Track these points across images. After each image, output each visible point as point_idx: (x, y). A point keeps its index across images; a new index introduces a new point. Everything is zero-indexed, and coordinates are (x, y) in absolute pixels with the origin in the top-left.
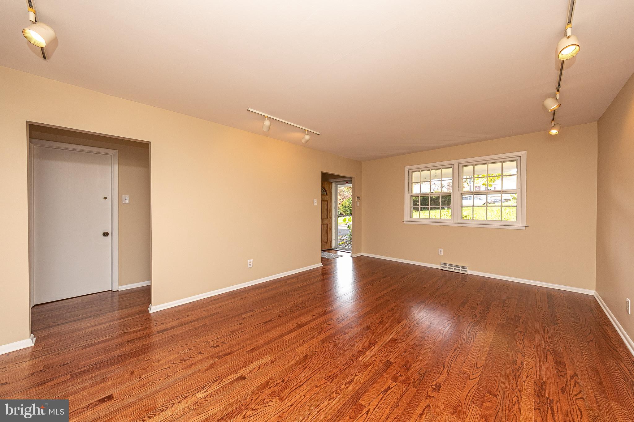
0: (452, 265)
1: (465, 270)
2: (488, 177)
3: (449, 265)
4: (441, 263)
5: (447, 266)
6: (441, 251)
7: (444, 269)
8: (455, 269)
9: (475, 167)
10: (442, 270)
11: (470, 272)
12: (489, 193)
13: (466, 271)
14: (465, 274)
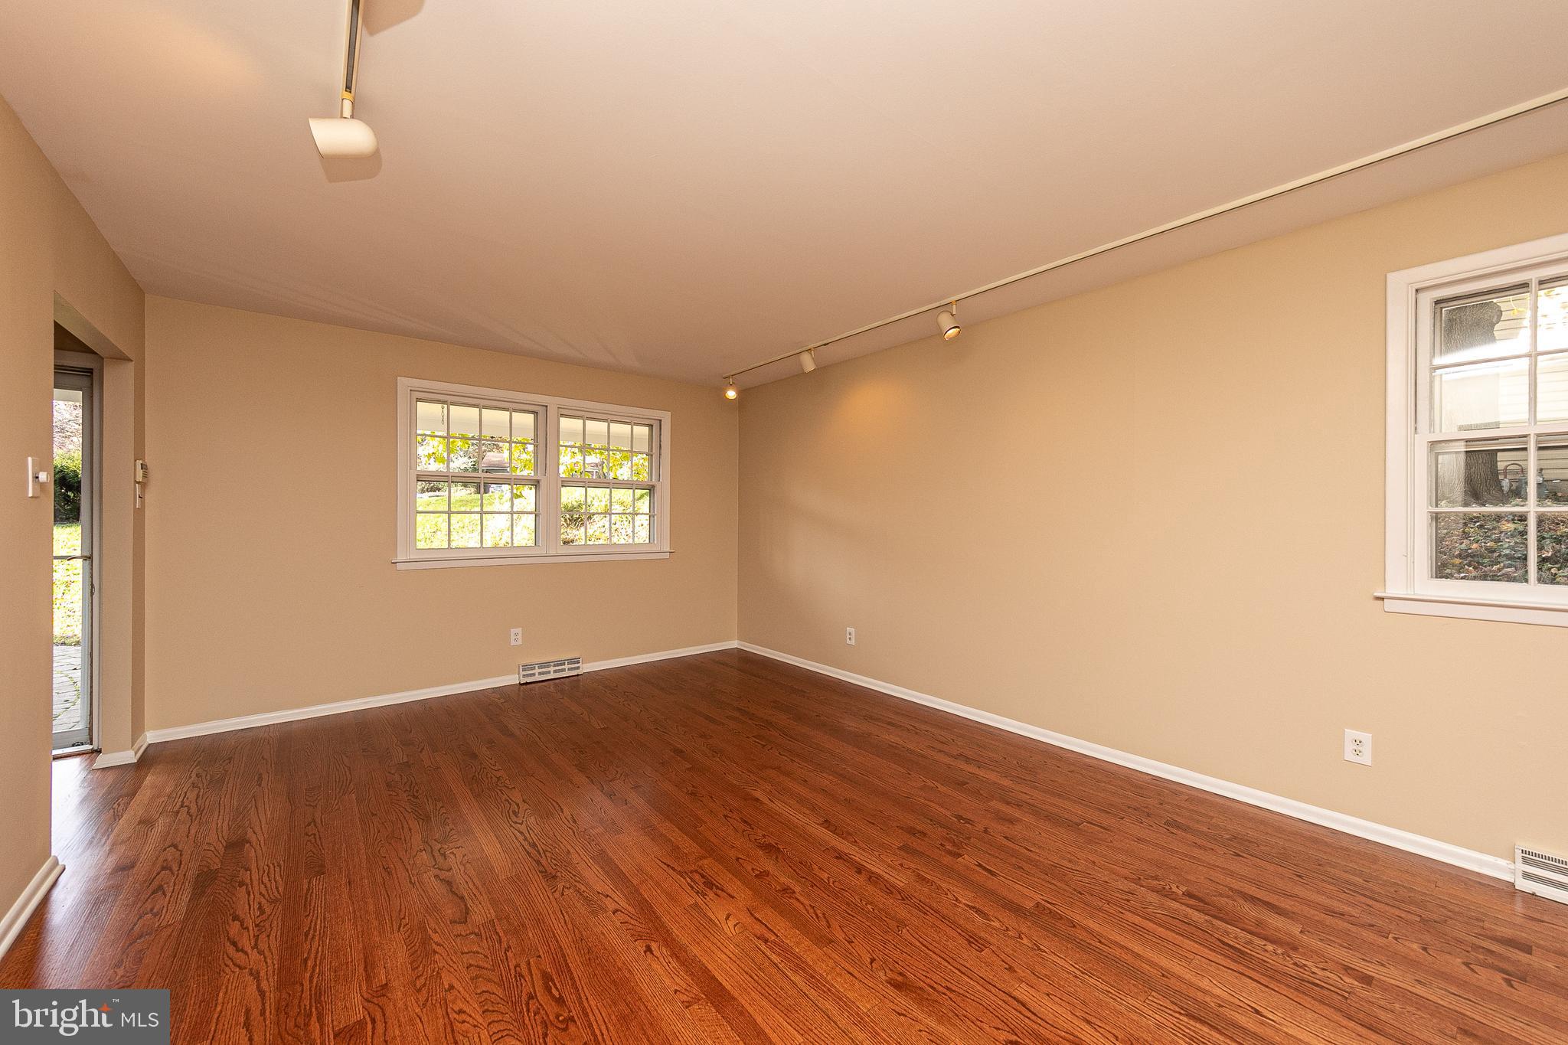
0: (547, 665)
1: (576, 665)
2: (608, 450)
3: (542, 665)
4: (521, 668)
5: (537, 671)
6: (516, 634)
7: (529, 680)
8: (555, 671)
9: (588, 422)
10: (527, 683)
11: (586, 668)
12: (616, 486)
13: (578, 668)
14: (578, 675)
